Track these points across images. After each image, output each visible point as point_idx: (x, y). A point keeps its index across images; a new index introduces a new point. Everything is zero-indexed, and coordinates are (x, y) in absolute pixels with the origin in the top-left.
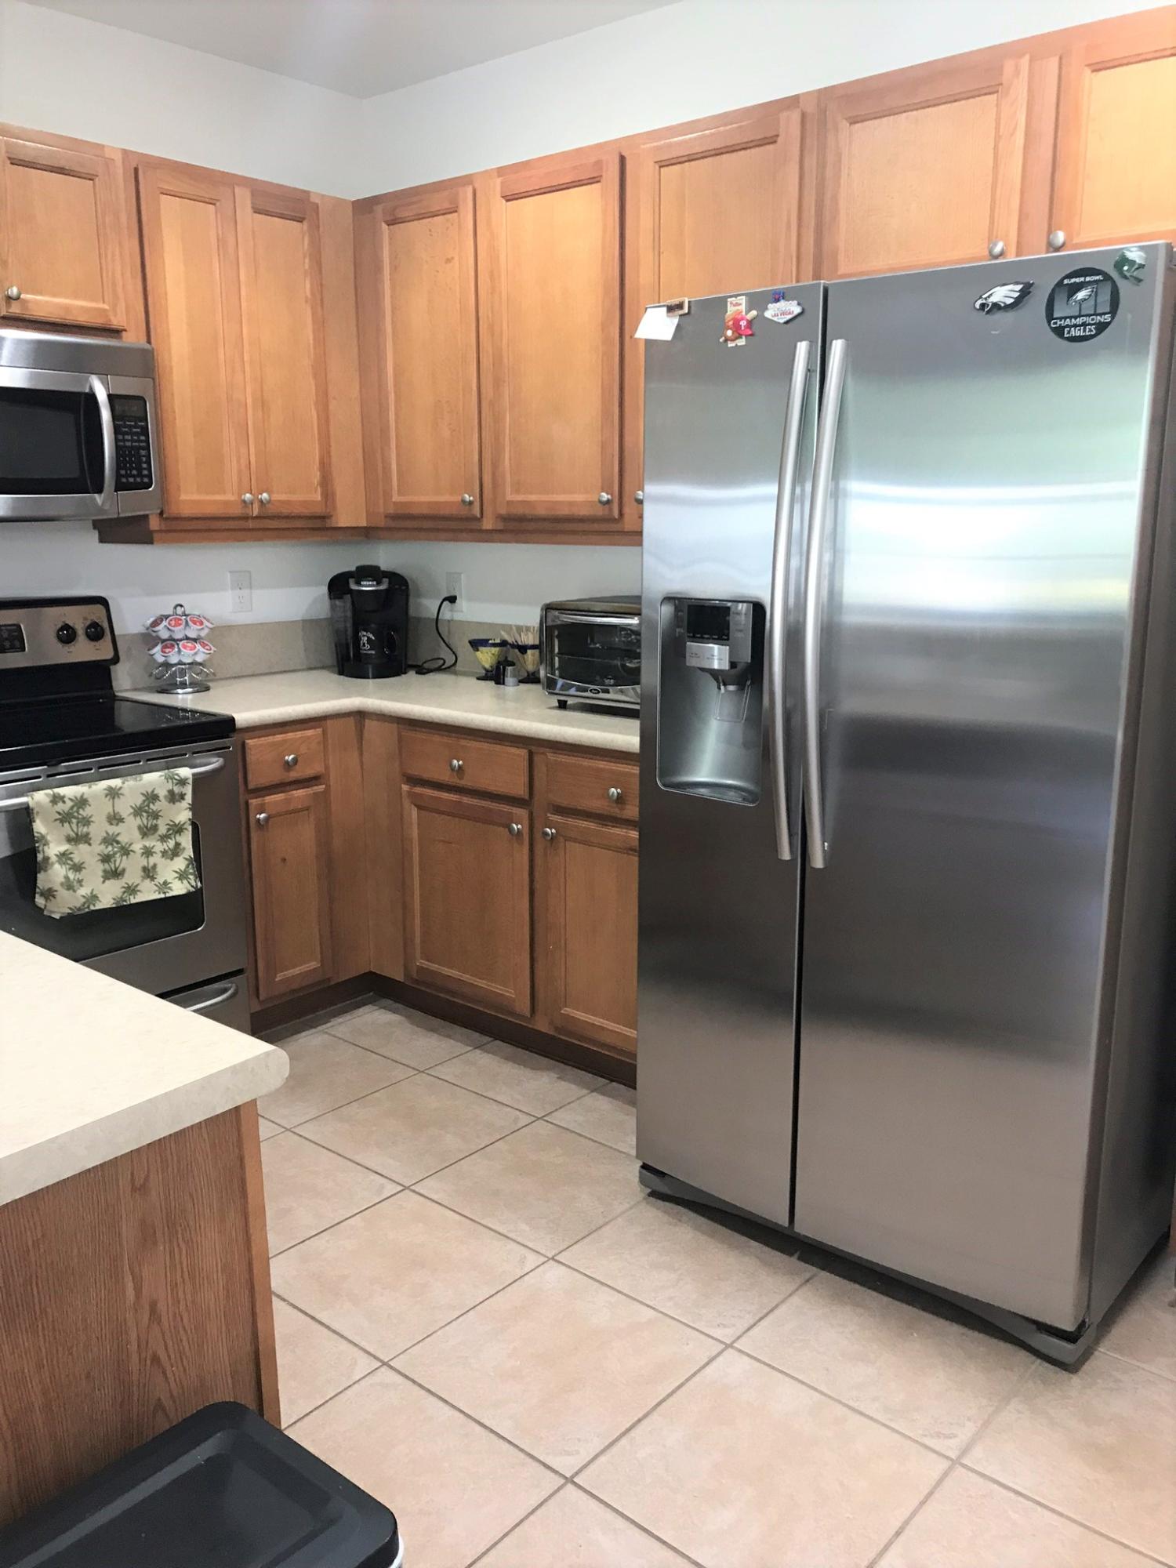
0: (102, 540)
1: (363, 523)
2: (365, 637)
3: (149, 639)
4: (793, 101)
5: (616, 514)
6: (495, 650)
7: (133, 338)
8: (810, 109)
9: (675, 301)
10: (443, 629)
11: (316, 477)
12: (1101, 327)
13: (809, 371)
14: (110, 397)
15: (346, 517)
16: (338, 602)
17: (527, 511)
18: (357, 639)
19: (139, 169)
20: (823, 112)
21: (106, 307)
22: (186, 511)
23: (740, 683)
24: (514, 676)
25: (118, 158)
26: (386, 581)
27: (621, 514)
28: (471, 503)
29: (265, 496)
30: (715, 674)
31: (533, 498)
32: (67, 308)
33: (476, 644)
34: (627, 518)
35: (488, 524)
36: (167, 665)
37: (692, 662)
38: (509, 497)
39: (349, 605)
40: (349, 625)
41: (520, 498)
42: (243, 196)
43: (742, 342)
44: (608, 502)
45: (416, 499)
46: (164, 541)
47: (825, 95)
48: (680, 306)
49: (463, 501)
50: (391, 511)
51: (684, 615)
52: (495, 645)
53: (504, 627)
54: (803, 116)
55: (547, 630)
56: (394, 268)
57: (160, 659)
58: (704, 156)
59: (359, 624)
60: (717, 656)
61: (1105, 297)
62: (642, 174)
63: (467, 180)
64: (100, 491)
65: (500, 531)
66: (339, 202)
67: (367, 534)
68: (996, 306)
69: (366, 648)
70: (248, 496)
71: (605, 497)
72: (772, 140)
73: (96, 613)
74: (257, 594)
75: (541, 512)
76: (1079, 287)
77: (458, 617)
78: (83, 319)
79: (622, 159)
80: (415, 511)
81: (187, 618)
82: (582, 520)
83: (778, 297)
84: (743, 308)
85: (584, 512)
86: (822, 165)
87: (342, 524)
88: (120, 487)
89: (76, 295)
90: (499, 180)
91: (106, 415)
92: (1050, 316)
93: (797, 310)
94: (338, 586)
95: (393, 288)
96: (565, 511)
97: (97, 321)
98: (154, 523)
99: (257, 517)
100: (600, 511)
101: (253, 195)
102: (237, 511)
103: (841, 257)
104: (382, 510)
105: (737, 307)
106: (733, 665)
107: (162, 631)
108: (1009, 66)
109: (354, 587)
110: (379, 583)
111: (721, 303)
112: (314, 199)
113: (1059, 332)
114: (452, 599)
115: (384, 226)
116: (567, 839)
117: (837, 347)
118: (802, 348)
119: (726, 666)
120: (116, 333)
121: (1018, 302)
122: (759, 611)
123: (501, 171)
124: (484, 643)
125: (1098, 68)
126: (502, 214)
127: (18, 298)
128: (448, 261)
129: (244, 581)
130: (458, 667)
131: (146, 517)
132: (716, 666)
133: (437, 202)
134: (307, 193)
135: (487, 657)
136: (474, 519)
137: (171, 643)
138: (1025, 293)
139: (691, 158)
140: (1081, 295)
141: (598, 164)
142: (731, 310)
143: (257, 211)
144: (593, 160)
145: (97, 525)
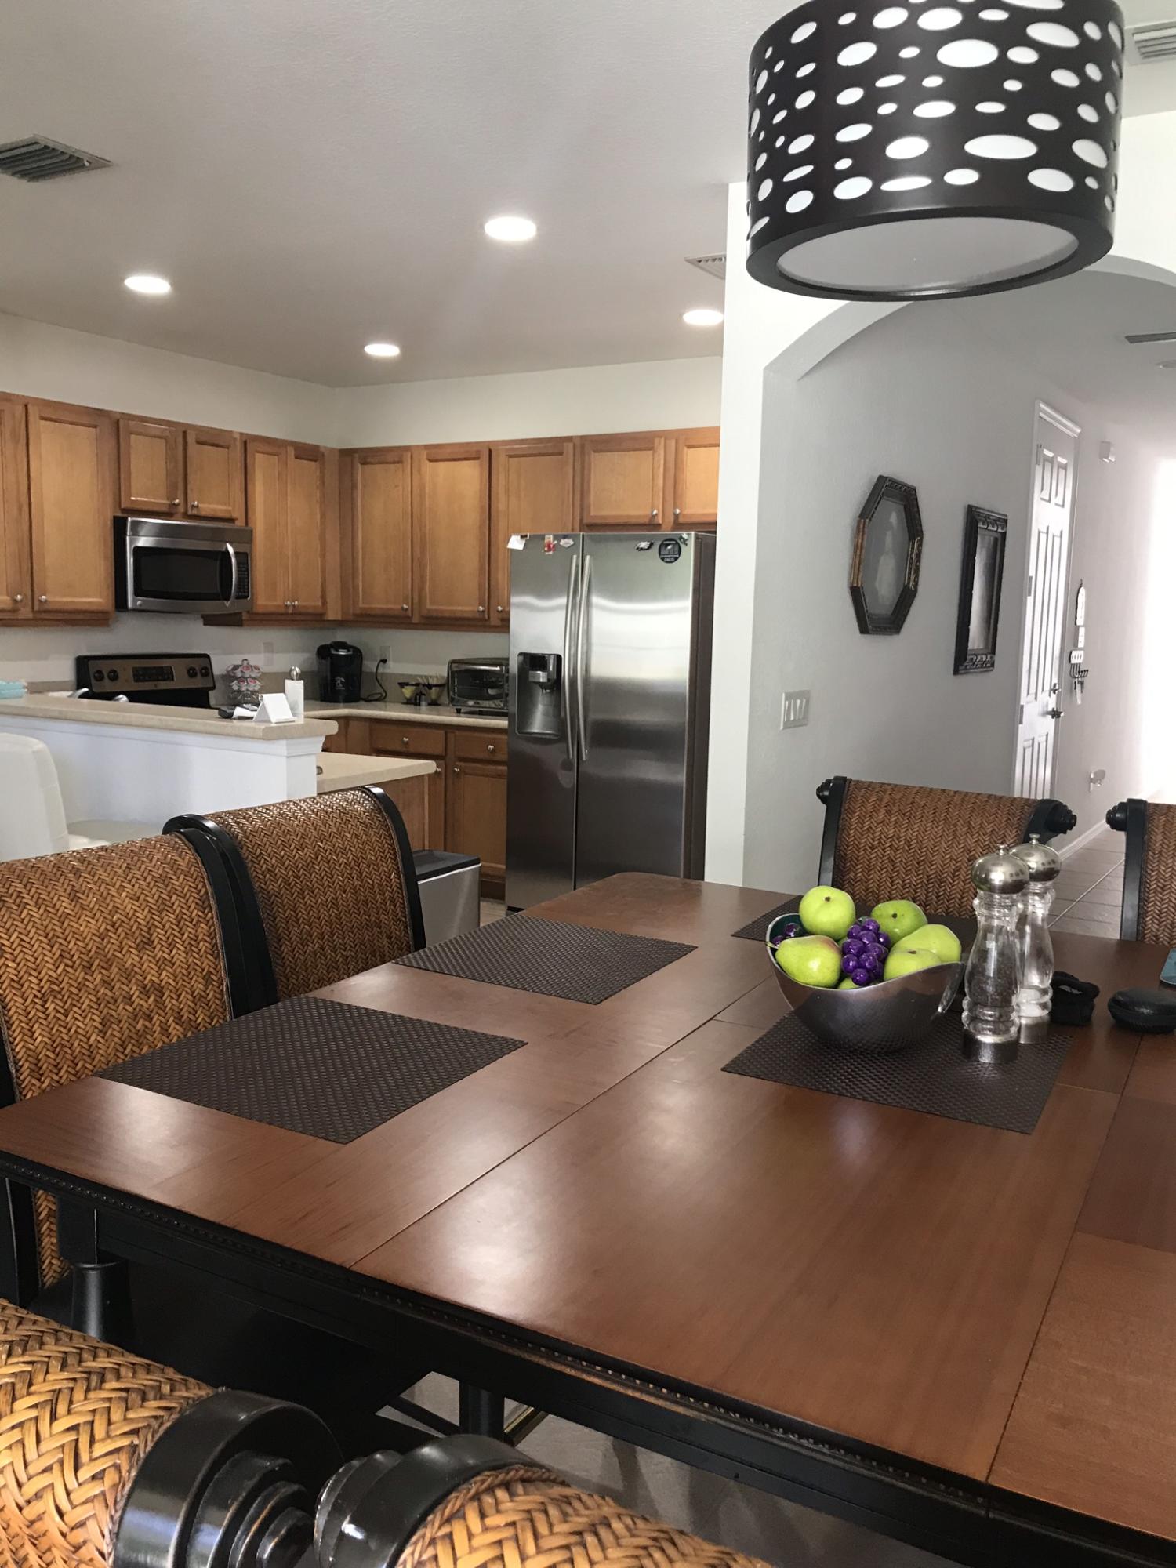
0: (205, 624)
1: (340, 618)
2: (340, 680)
3: (229, 677)
4: (569, 439)
5: (486, 617)
6: (414, 688)
7: (240, 523)
8: (578, 443)
9: (523, 534)
10: (379, 678)
11: (319, 594)
12: (676, 559)
13: (577, 566)
14: (236, 553)
15: (333, 614)
16: (323, 661)
17: (440, 615)
18: (334, 681)
19: (247, 441)
20: (583, 446)
21: (230, 508)
22: (260, 610)
23: (551, 688)
24: (425, 700)
25: (237, 436)
26: (351, 649)
27: (489, 617)
28: (407, 609)
29: (296, 603)
30: (542, 685)
31: (442, 608)
32: (213, 510)
33: (402, 685)
34: (492, 619)
35: (415, 620)
36: (239, 691)
37: (531, 679)
38: (429, 607)
39: (329, 663)
40: (329, 674)
41: (434, 607)
42: (291, 452)
43: (551, 553)
44: (483, 611)
45: (373, 606)
46: (248, 625)
47: (583, 438)
48: (526, 536)
49: (403, 608)
50: (358, 612)
51: (528, 660)
52: (413, 685)
53: (421, 676)
54: (574, 445)
55: (452, 674)
56: (364, 486)
57: (236, 688)
58: (530, 455)
59: (335, 672)
60: (542, 676)
61: (677, 548)
62: (500, 460)
63: (407, 448)
64: (227, 599)
65: (424, 624)
66: (332, 450)
67: (341, 624)
68: (642, 549)
69: (340, 687)
70: (288, 603)
71: (481, 608)
72: (561, 454)
73: (202, 662)
74: (276, 656)
75: (447, 615)
76: (668, 545)
77: (387, 671)
78: (220, 515)
79: (490, 451)
80: (373, 613)
81: (249, 667)
82: (469, 619)
83: (565, 537)
84: (551, 539)
85: (470, 615)
86: (583, 467)
87: (330, 618)
88: (238, 598)
89: (218, 503)
90: (426, 452)
91: (233, 560)
92: (660, 554)
93: (572, 543)
94: (323, 652)
95: (363, 498)
96: (459, 615)
97: (227, 516)
98: (245, 616)
99: (292, 614)
100: (477, 616)
101: (295, 450)
102: (282, 610)
103: (592, 508)
104: (351, 611)
105: (549, 538)
106: (549, 680)
107: (239, 674)
108: (657, 440)
109: (334, 652)
110: (349, 651)
111: (542, 537)
112: (322, 450)
113: (663, 559)
114: (384, 661)
115: (359, 465)
116: (466, 774)
117: (588, 558)
118: (575, 556)
119: (545, 680)
120: (232, 520)
121: (649, 548)
122: (559, 658)
123: (426, 447)
124: (407, 684)
125: (689, 447)
126: (428, 468)
127: (197, 506)
128: (397, 486)
129: (269, 648)
130: (386, 699)
131: (241, 613)
132: (541, 680)
133: (390, 457)
134: (318, 447)
135: (408, 692)
136: (409, 617)
137: (242, 679)
138: (651, 544)
139: (524, 456)
140: (669, 547)
141: (478, 452)
142: (546, 541)
143: (296, 458)
144: (475, 449)
145: (203, 616)
